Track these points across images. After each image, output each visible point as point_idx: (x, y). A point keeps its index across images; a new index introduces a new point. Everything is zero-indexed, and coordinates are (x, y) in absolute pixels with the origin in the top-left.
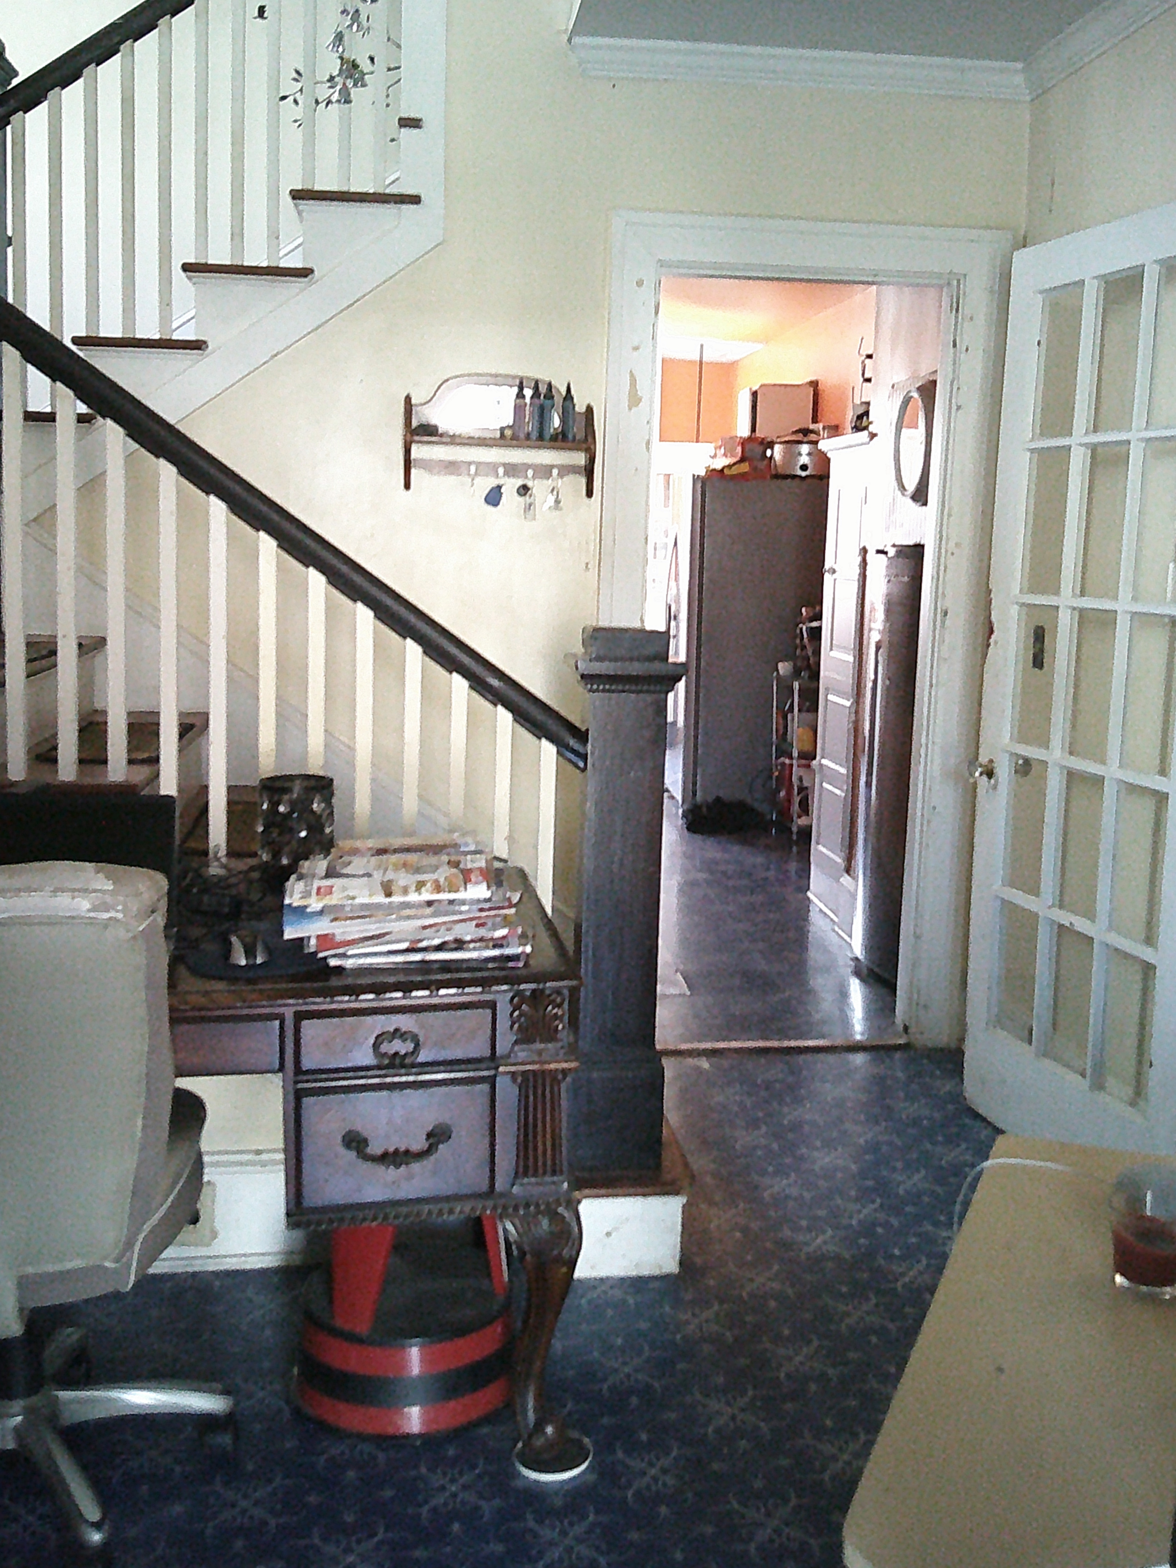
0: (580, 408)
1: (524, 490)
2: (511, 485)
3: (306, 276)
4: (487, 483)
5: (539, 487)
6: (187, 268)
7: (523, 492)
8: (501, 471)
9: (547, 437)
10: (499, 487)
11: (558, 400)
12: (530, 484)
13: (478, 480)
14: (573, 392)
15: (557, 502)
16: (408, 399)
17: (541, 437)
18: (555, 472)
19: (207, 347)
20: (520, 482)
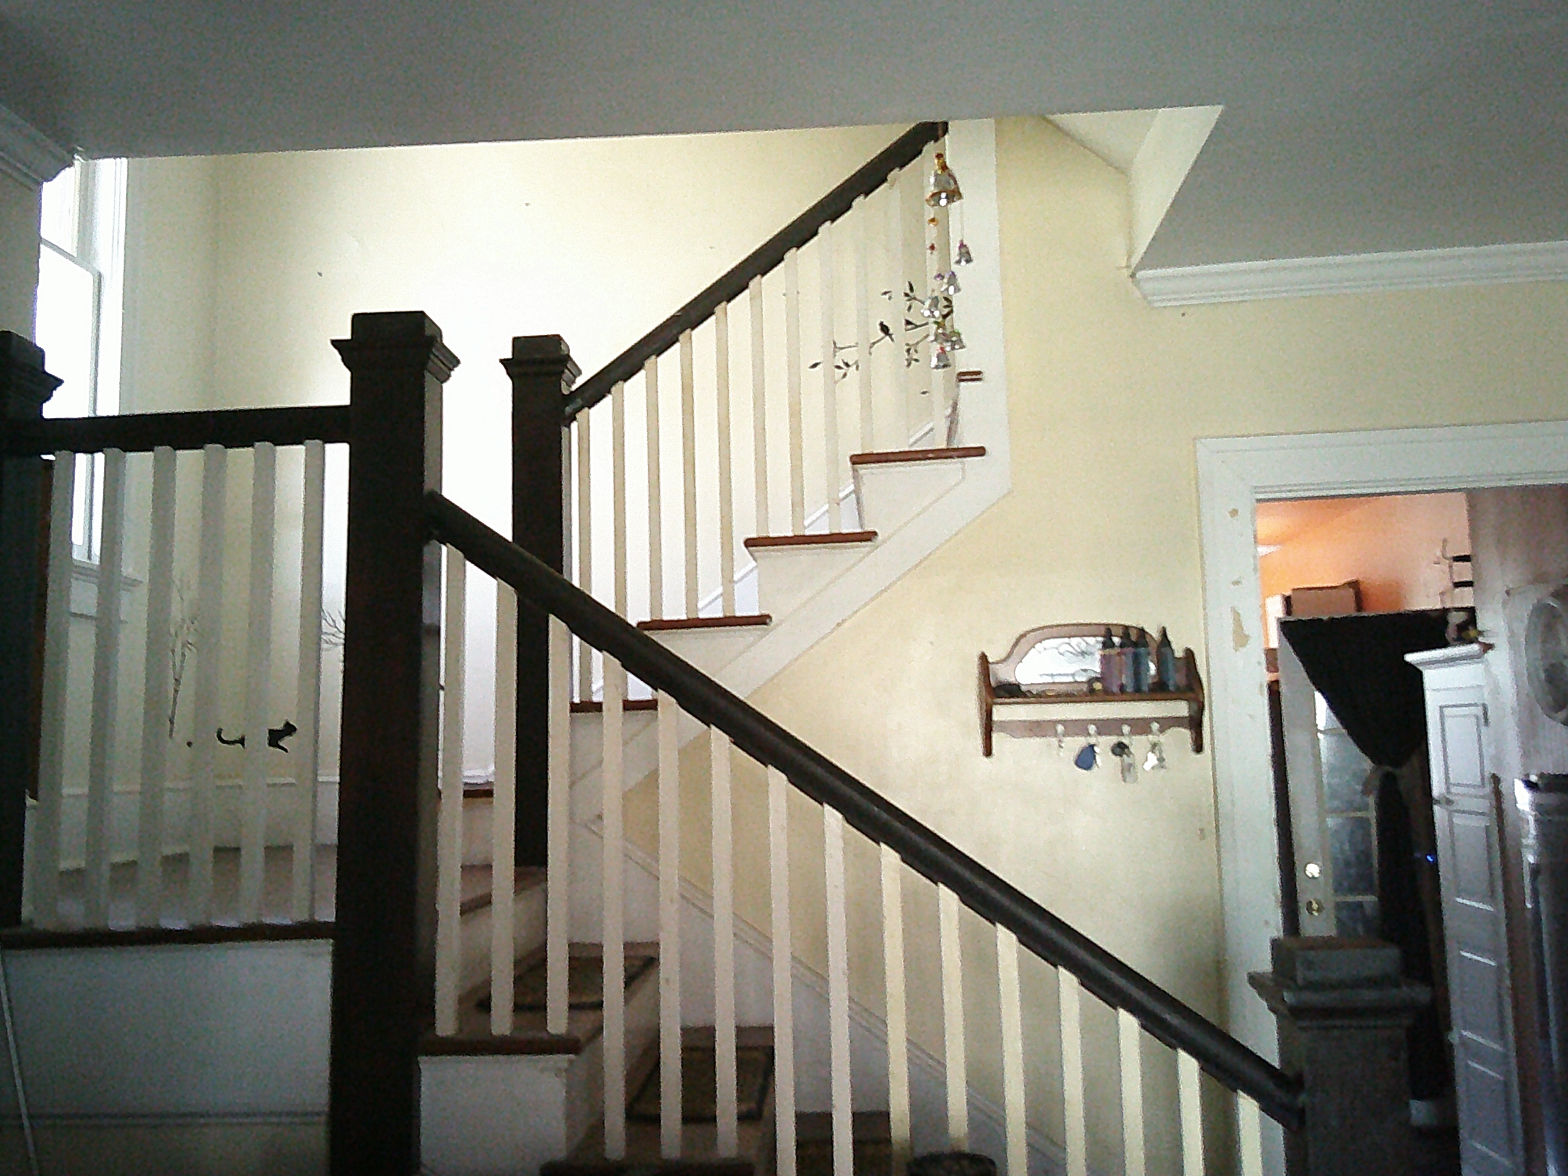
0: (1179, 653)
1: (1120, 749)
2: (1104, 744)
3: (869, 540)
4: (1077, 743)
5: (1138, 744)
6: (749, 543)
7: (1118, 750)
8: (1092, 729)
9: (1145, 688)
10: (1092, 747)
11: (1153, 648)
12: (1125, 741)
13: (1067, 739)
14: (1170, 637)
15: (1161, 760)
16: (983, 658)
17: (1138, 689)
18: (1155, 726)
19: (771, 620)
20: (1114, 739)
